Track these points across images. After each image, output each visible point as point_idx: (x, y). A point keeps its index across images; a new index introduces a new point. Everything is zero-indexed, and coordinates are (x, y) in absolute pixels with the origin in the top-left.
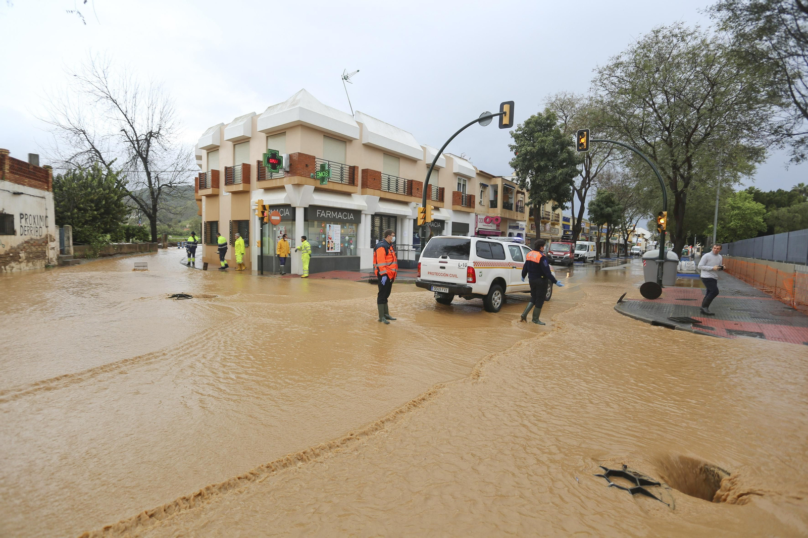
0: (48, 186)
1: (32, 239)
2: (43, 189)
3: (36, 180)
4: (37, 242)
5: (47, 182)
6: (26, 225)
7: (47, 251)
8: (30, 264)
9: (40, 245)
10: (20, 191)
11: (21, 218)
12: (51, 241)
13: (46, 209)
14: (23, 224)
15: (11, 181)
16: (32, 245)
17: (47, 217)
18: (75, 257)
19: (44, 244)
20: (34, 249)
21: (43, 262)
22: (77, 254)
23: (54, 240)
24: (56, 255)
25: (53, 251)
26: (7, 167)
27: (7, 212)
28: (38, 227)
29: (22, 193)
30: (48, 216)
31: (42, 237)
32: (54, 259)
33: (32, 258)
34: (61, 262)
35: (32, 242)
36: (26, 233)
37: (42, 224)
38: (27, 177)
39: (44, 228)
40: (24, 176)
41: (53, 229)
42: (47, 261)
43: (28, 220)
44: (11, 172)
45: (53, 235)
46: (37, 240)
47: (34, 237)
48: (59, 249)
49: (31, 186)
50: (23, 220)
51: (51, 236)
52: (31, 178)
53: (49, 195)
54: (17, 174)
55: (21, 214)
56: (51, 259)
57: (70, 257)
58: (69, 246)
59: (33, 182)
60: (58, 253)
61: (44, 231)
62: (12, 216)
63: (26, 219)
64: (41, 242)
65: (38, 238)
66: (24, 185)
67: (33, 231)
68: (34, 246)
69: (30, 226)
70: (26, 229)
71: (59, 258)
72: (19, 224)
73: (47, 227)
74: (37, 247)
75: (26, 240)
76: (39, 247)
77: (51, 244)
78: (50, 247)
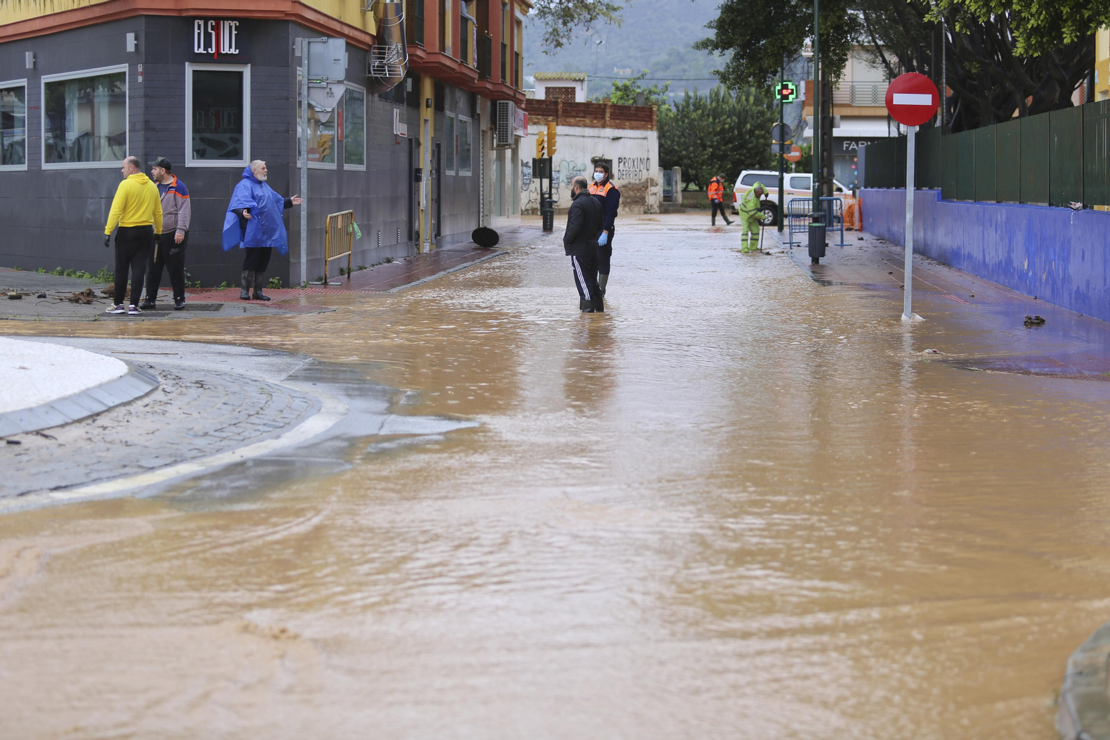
0: (652, 125)
1: (630, 183)
2: (644, 128)
3: (638, 120)
4: (635, 186)
5: (651, 120)
6: (625, 169)
7: (647, 197)
8: (627, 209)
9: (639, 190)
10: (619, 136)
11: (619, 162)
12: (652, 185)
13: (648, 151)
14: (621, 168)
15: (611, 127)
16: (630, 189)
17: (648, 159)
18: (682, 205)
19: (643, 189)
20: (631, 193)
21: (642, 209)
22: (686, 202)
23: (657, 185)
24: (658, 202)
25: (654, 196)
26: (608, 115)
27: (606, 157)
28: (638, 170)
29: (621, 138)
30: (649, 157)
31: (642, 181)
32: (655, 207)
33: (630, 203)
34: (663, 210)
35: (630, 186)
36: (624, 177)
37: (642, 167)
38: (628, 120)
39: (644, 171)
40: (624, 119)
41: (655, 172)
42: (646, 207)
43: (626, 164)
44: (614, 119)
45: (655, 179)
46: (636, 184)
47: (632, 181)
48: (662, 195)
49: (632, 128)
50: (622, 164)
51: (652, 180)
52: (632, 120)
53: (652, 136)
54: (618, 119)
55: (619, 159)
56: (651, 206)
57: (676, 205)
58: (677, 192)
59: (634, 123)
60: (661, 199)
61: (644, 175)
62: (611, 161)
63: (624, 163)
64: (640, 186)
65: (637, 182)
66: (624, 128)
67: (631, 175)
68: (633, 191)
69: (628, 169)
70: (624, 173)
71: (661, 206)
72: (618, 169)
73: (648, 170)
74: (636, 192)
75: (624, 184)
76: (638, 192)
77: (654, 189)
78: (650, 193)
